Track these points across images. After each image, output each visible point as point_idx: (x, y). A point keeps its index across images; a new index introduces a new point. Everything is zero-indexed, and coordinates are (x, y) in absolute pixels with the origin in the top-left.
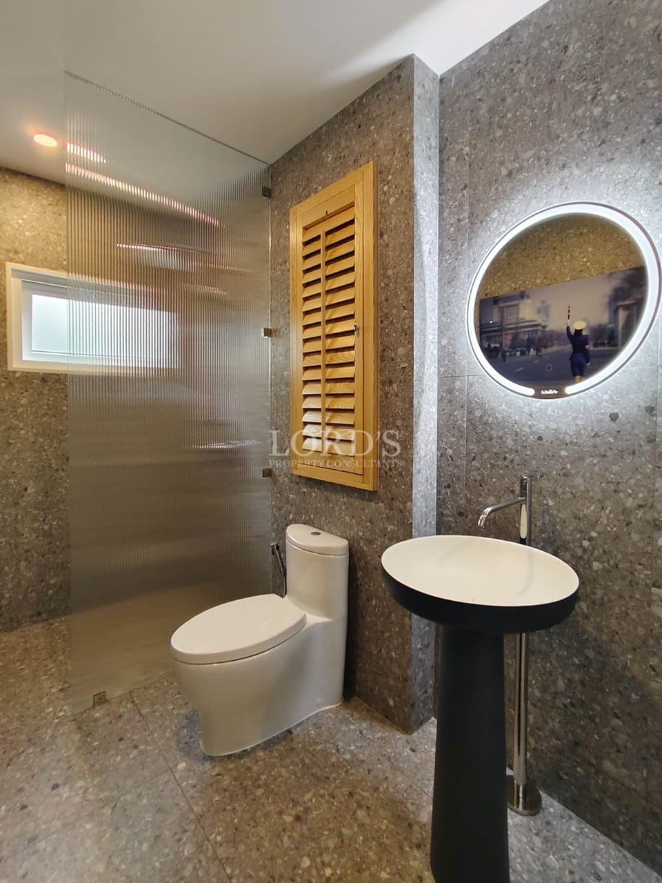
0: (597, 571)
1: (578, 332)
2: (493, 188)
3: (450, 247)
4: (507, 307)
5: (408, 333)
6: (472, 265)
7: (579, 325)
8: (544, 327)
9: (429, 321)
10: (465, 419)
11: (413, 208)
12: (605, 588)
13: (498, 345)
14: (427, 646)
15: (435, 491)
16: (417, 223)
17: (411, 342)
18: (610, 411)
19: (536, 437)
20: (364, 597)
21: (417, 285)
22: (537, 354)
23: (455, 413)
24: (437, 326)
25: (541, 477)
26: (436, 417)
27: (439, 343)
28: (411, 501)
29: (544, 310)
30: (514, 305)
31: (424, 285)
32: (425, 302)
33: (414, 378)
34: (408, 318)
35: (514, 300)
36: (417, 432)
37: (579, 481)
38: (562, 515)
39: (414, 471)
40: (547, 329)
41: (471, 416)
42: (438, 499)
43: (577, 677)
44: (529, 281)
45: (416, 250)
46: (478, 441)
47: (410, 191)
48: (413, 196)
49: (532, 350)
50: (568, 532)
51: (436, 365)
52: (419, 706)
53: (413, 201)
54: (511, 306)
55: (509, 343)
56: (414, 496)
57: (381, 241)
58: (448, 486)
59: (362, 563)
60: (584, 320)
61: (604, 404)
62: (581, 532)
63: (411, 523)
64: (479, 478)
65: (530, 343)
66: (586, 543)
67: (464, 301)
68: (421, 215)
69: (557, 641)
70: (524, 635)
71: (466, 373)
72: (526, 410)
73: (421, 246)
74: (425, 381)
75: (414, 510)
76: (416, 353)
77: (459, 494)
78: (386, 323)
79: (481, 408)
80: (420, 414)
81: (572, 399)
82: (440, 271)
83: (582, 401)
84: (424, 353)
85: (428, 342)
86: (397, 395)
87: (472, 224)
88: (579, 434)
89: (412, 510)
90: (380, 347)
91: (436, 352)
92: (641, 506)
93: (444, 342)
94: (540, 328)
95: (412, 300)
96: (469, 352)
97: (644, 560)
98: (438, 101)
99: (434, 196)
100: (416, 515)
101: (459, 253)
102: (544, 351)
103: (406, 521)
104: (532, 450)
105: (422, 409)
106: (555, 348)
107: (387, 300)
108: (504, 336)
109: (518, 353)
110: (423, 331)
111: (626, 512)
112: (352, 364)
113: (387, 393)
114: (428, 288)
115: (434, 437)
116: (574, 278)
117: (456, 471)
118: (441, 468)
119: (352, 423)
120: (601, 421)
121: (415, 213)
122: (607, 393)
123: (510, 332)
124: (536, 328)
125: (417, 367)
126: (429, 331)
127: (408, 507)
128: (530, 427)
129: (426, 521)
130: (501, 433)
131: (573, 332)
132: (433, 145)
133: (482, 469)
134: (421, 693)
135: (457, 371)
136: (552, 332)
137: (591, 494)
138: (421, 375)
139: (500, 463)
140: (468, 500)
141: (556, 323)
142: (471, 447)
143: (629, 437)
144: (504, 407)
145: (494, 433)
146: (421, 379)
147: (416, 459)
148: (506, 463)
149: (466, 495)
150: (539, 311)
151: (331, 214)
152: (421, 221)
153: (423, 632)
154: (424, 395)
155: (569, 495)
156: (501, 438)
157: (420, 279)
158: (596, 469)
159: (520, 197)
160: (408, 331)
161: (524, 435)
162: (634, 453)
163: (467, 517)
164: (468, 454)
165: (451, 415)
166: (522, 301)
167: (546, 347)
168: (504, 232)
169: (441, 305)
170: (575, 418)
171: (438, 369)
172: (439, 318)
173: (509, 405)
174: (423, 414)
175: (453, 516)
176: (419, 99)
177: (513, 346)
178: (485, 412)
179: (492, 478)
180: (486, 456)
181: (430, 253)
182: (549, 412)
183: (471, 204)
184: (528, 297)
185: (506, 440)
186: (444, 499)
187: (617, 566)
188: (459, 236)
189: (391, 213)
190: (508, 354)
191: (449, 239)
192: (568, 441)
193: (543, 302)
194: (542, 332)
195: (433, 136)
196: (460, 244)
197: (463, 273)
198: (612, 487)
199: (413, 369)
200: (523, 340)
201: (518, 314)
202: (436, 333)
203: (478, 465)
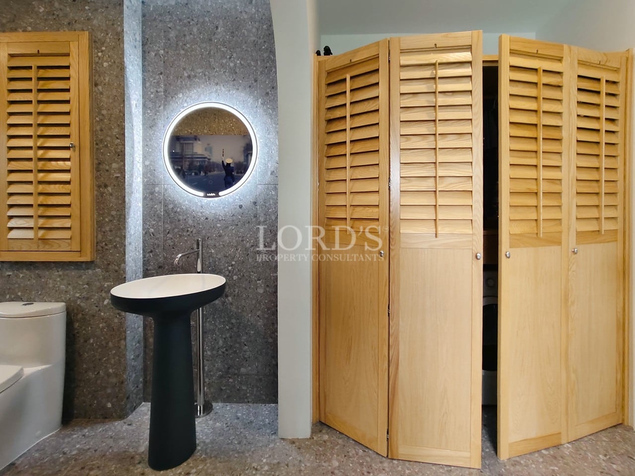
0: (235, 280)
1: (229, 164)
2: (179, 81)
3: (151, 106)
4: (186, 143)
5: (121, 155)
6: (166, 120)
7: (228, 161)
8: (209, 159)
9: (136, 149)
10: (162, 210)
11: (124, 76)
12: (239, 287)
13: (180, 168)
14: (138, 356)
15: (142, 256)
16: (127, 85)
17: (123, 160)
18: (239, 204)
19: (205, 218)
20: (82, 340)
21: (127, 125)
22: (205, 175)
23: (155, 207)
24: (141, 152)
25: (208, 238)
26: (141, 209)
27: (143, 163)
28: (125, 263)
29: (209, 149)
30: (190, 143)
31: (132, 126)
32: (133, 136)
33: (126, 184)
34: (120, 145)
35: (190, 140)
36: (129, 218)
37: (226, 238)
38: (219, 256)
39: (127, 244)
40: (211, 161)
41: (166, 208)
42: (144, 261)
43: (228, 335)
44: (200, 130)
45: (126, 103)
46: (171, 222)
47: (121, 64)
48: (124, 68)
49: (202, 172)
50: (222, 264)
51: (141, 177)
52: (132, 397)
53: (124, 71)
54: (188, 144)
55: (187, 167)
56: (127, 259)
57: (95, 89)
58: (151, 252)
59: (80, 316)
60: (232, 158)
61: (237, 200)
62: (228, 263)
63: (125, 277)
64: (172, 244)
65: (201, 168)
66: (230, 268)
67: (161, 140)
68: (130, 81)
69: (218, 321)
70: (201, 309)
71: (163, 183)
72: (199, 204)
73: (130, 101)
74: (134, 186)
75: (127, 269)
76: (127, 168)
77: (159, 255)
78: (101, 146)
79: (173, 204)
80: (130, 207)
81: (222, 198)
82: (144, 119)
83: (227, 199)
84: (133, 168)
85: (135, 162)
86: (111, 194)
87: (166, 96)
88: (226, 215)
89: (125, 269)
90: (96, 161)
91: (141, 169)
92: (252, 246)
93: (147, 163)
94: (207, 160)
95: (124, 134)
96: (165, 171)
97: (254, 270)
98: (141, 15)
99: (139, 71)
100: (129, 271)
101: (158, 111)
102: (209, 174)
103: (121, 277)
104: (203, 225)
105: (131, 204)
106: (215, 173)
107: (101, 130)
108: (184, 162)
109: (193, 174)
110: (132, 155)
111: (247, 249)
112: (68, 171)
113: (102, 194)
114: (135, 128)
115: (140, 222)
116: (226, 134)
117: (156, 241)
118: (146, 240)
119: (69, 215)
120: (235, 209)
121: (125, 78)
122: (237, 196)
123: (188, 160)
124: (204, 159)
125: (128, 177)
126: (136, 155)
127: (122, 267)
128: (201, 213)
129: (136, 275)
130: (185, 217)
131: (225, 164)
132: (138, 39)
133: (173, 239)
134: (134, 388)
135: (156, 181)
136: (214, 163)
137: (232, 243)
138: (131, 182)
139: (185, 234)
140: (165, 258)
141: (216, 157)
142: (167, 226)
143: (247, 215)
144: (186, 202)
145: (181, 217)
146: (131, 185)
147: (128, 236)
148: (188, 233)
149: (164, 255)
150: (206, 149)
151: (41, 54)
152: (130, 85)
153: (134, 347)
154: (133, 195)
155: (222, 246)
156: (185, 220)
157: (130, 122)
158: (234, 231)
159: (195, 91)
160: (121, 153)
161: (198, 218)
162: (249, 222)
163: (164, 268)
164: (165, 230)
165: (152, 208)
166: (195, 142)
167: (210, 172)
168: (186, 107)
169: (144, 140)
170: (224, 207)
171: (143, 179)
172: (143, 147)
173: (190, 201)
174: (132, 207)
175: (155, 269)
176: (128, 8)
177: (190, 169)
178: (175, 206)
179: (180, 243)
180: (176, 230)
181: (136, 106)
182: (211, 205)
183: (165, 85)
184: (199, 140)
185: (188, 220)
186: (148, 260)
187: (244, 275)
188: (157, 101)
189: (105, 72)
190: (186, 173)
191: (150, 101)
192: (221, 219)
193: (208, 144)
194: (208, 162)
195: (138, 34)
196: (158, 106)
197: (160, 123)
198: (240, 239)
199: (125, 178)
200: (196, 166)
201: (193, 149)
202: (141, 156)
203: (171, 236)
